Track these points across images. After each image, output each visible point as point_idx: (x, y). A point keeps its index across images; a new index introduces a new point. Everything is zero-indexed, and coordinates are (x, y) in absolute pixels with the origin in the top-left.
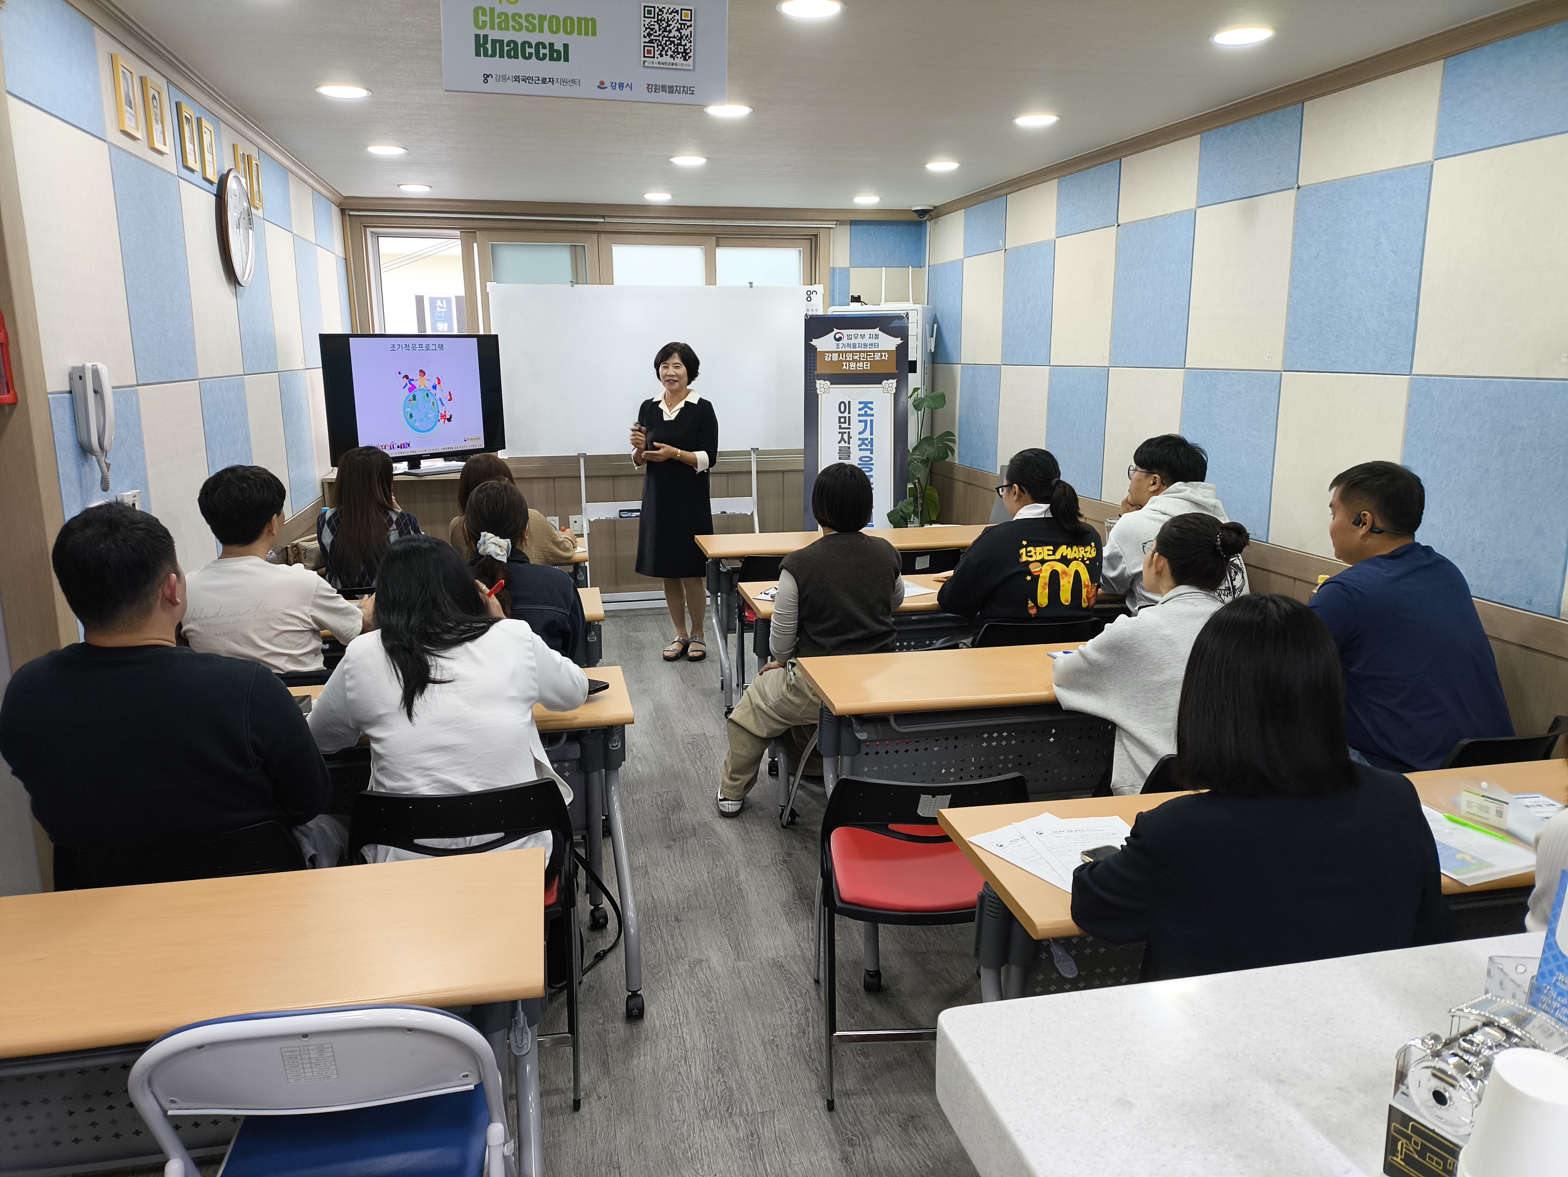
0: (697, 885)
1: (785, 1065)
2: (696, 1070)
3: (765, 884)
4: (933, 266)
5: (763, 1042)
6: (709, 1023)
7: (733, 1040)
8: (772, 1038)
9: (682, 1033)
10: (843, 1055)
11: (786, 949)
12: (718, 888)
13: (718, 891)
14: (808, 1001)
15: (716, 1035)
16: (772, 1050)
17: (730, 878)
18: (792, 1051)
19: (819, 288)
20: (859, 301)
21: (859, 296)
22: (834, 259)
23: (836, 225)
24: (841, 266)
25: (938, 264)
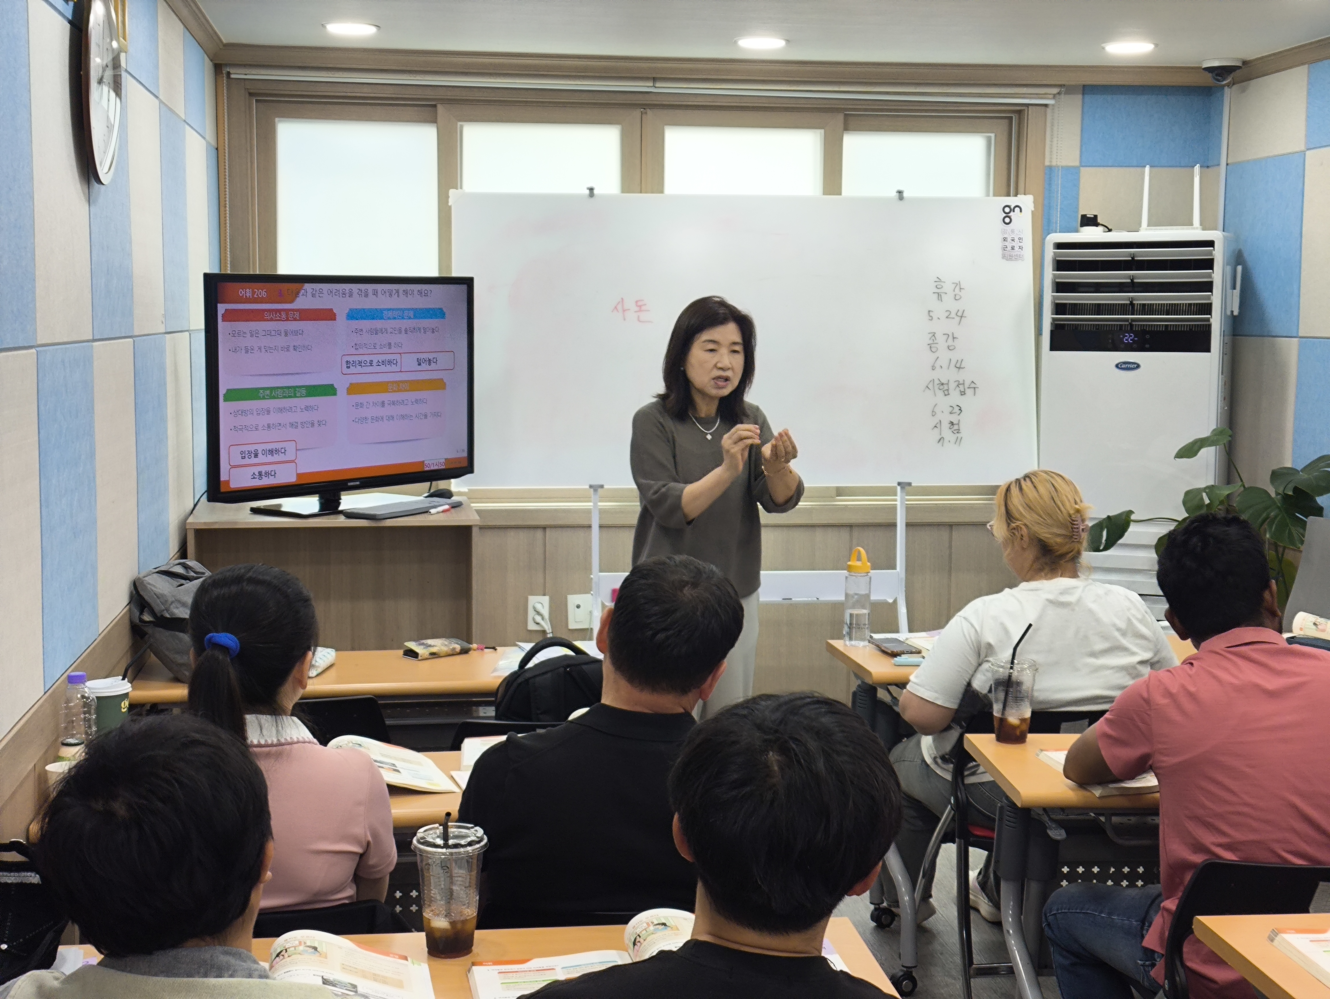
4: (1235, 164)
19: (1026, 201)
20: (1097, 224)
21: (1096, 216)
22: (1051, 152)
23: (1059, 93)
24: (1064, 163)
25: (1248, 161)
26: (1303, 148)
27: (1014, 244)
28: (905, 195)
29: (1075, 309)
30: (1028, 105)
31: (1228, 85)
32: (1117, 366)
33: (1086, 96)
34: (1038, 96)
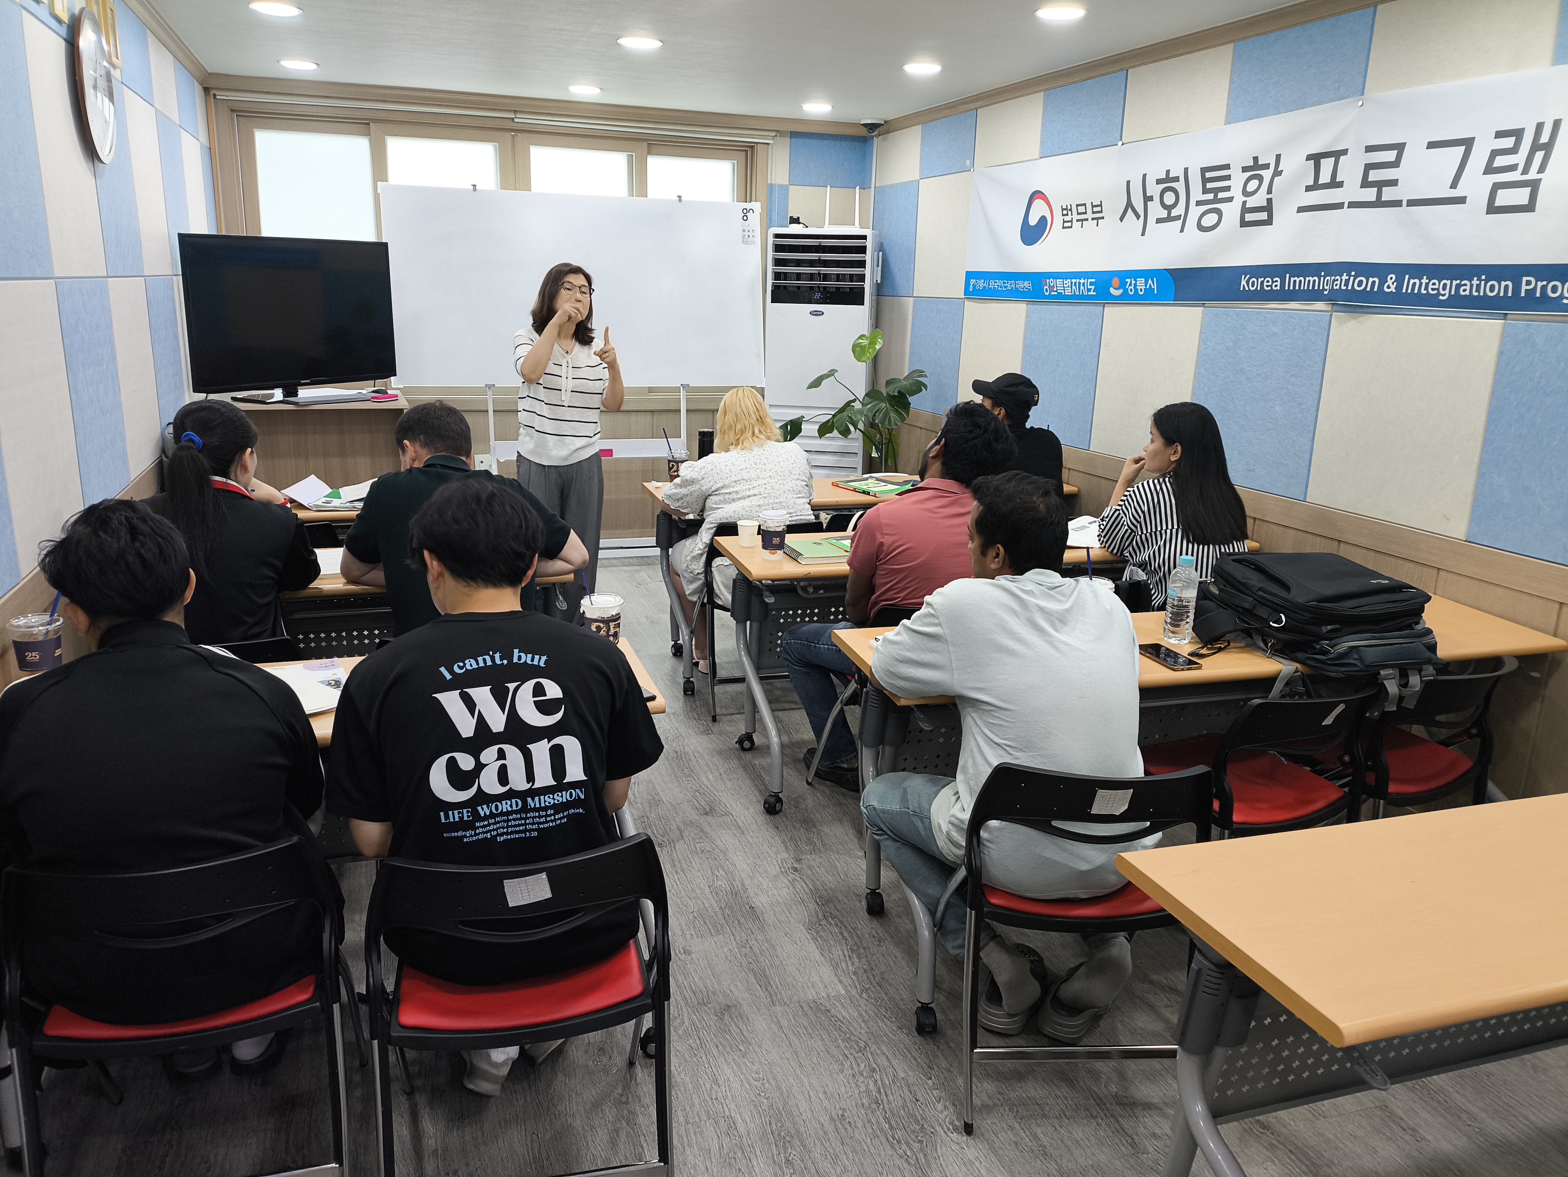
0: (700, 903)
1: (866, 1149)
2: (758, 1164)
3: (780, 899)
4: (879, 187)
5: (832, 1119)
6: (759, 1094)
7: (794, 1118)
8: (840, 1112)
9: (729, 1111)
10: (932, 1133)
11: (826, 987)
12: (725, 907)
13: (727, 911)
14: (871, 1059)
15: (772, 1112)
16: (846, 1129)
17: (736, 893)
18: (870, 1130)
19: (756, 206)
20: (799, 223)
21: (798, 218)
22: (771, 175)
23: (776, 136)
24: (779, 183)
25: (887, 186)
26: (918, 178)
27: (749, 234)
28: (682, 198)
29: (785, 276)
30: (757, 143)
31: (876, 136)
32: (810, 313)
33: (793, 139)
34: (764, 137)
